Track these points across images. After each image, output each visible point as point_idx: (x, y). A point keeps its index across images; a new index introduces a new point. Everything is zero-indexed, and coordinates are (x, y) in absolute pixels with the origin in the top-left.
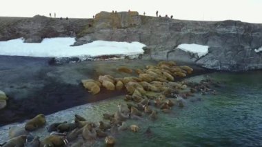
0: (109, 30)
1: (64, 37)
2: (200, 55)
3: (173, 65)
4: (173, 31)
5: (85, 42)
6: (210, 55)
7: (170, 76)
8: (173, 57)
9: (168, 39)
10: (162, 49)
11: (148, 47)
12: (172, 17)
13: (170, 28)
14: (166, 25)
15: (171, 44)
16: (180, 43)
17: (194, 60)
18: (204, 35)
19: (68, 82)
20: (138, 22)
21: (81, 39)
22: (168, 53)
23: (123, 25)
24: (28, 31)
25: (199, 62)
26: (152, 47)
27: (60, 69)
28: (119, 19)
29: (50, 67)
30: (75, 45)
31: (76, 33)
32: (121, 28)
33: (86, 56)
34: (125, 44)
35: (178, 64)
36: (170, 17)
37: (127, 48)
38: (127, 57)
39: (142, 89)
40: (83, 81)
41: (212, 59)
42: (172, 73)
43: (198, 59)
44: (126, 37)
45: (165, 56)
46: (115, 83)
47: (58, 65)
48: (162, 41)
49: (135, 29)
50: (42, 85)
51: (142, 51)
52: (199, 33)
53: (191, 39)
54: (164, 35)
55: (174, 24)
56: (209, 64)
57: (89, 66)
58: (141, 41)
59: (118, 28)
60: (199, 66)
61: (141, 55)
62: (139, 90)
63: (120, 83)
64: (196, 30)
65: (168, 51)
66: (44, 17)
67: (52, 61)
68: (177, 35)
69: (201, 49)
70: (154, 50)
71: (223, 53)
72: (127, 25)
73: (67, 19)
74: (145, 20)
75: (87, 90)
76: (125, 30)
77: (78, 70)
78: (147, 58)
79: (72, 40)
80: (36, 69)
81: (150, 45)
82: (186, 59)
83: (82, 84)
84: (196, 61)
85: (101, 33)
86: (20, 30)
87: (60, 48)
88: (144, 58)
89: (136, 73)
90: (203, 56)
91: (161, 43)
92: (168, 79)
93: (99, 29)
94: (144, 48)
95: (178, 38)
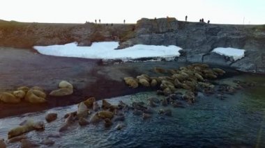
0: (148, 35)
1: (109, 41)
2: (235, 59)
3: (206, 67)
4: (208, 36)
5: (127, 46)
6: (246, 59)
7: (200, 76)
8: (208, 60)
9: (204, 43)
10: (198, 53)
11: (184, 50)
13: (206, 33)
14: (202, 30)
15: (206, 48)
16: (216, 47)
17: (229, 63)
18: (240, 39)
19: (114, 79)
20: (175, 27)
21: (124, 43)
22: (204, 56)
23: (161, 31)
24: (80, 37)
25: (233, 65)
26: (189, 50)
27: (107, 69)
28: (158, 25)
29: (99, 68)
30: (119, 48)
31: (120, 38)
32: (159, 33)
33: (127, 58)
34: (162, 47)
35: (211, 66)
36: (207, 22)
37: (164, 51)
38: (163, 59)
39: (173, 87)
40: (125, 79)
41: (248, 63)
42: (203, 73)
43: (234, 62)
44: (163, 41)
45: (200, 59)
46: (150, 81)
47: (105, 65)
48: (197, 45)
49: (172, 34)
50: (95, 81)
51: (178, 54)
52: (236, 37)
53: (226, 43)
54: (200, 39)
55: (210, 29)
56: (244, 67)
57: (130, 66)
58: (177, 45)
59: (156, 33)
60: (234, 69)
61: (177, 58)
62: (170, 88)
63: (154, 81)
64: (233, 34)
65: (203, 54)
66: (92, 24)
67: (100, 62)
68: (213, 39)
69: (236, 53)
70: (190, 53)
71: (260, 57)
72: (165, 30)
73: (112, 25)
74: (183, 25)
75: (128, 85)
76: (163, 35)
77: (121, 70)
78: (183, 60)
79: (116, 44)
80: (88, 68)
81: (185, 48)
82: (221, 62)
83: (124, 81)
84: (231, 64)
85: (141, 38)
86: (73, 35)
87: (106, 50)
88: (180, 60)
89: (170, 74)
90: (239, 60)
91: (197, 47)
92: (199, 80)
93: (140, 34)
94: (180, 52)
95: (214, 42)
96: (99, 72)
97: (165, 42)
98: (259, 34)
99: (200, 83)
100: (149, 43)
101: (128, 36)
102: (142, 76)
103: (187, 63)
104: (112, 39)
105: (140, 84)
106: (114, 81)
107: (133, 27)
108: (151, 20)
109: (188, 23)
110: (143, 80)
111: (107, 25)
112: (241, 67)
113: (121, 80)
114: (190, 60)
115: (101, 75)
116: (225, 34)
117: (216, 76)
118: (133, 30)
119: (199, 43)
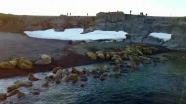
0: (104, 24)
1: (77, 28)
2: (165, 40)
3: (145, 46)
4: (146, 24)
5: (89, 31)
6: (173, 41)
7: (141, 52)
8: (146, 41)
9: (143, 29)
10: (139, 36)
11: (129, 34)
12: (147, 14)
13: (145, 22)
14: (142, 20)
15: (145, 33)
16: (151, 32)
17: (160, 43)
18: (168, 27)
19: (80, 53)
20: (123, 18)
21: (87, 29)
22: (142, 39)
23: (113, 21)
24: (56, 25)
25: (164, 45)
26: (132, 34)
27: (75, 47)
28: (111, 17)
29: (70, 46)
30: (83, 33)
31: (84, 26)
32: (112, 22)
33: (90, 40)
34: (114, 32)
35: (148, 45)
37: (115, 35)
38: (115, 41)
39: (121, 59)
40: (88, 53)
41: (174, 43)
42: (142, 50)
43: (164, 42)
44: (114, 28)
45: (141, 41)
46: (105, 55)
47: (74, 44)
49: (121, 23)
50: (66, 55)
51: (125, 37)
52: (166, 25)
53: (159, 29)
54: (140, 27)
55: (148, 20)
56: (171, 46)
57: (91, 45)
58: (124, 31)
59: (110, 22)
60: (164, 47)
61: (124, 40)
62: (119, 60)
63: (108, 55)
64: (163, 23)
65: (142, 37)
66: (65, 16)
67: (70, 42)
69: (166, 36)
70: (134, 36)
71: (182, 39)
72: (116, 20)
73: (79, 16)
74: (129, 17)
75: (90, 58)
76: (115, 24)
77: (85, 47)
78: (128, 41)
79: (82, 30)
80: (63, 46)
81: (130, 33)
82: (155, 43)
83: (87, 55)
84: (162, 44)
85: (99, 26)
86: (52, 24)
87: (74, 34)
88: (126, 41)
89: (119, 50)
90: (167, 41)
91: (138, 32)
92: (139, 55)
93: (98, 23)
94: (126, 35)
95: (150, 28)
96: (70, 49)
97: (116, 29)
98: (182, 23)
99: (140, 57)
100: (105, 29)
101: (90, 24)
102: (100, 51)
103: (131, 43)
104: (78, 26)
105: (98, 57)
106: (80, 55)
107: (93, 18)
108: (106, 13)
109: (132, 15)
110: (100, 54)
111: (75, 17)
112: (169, 46)
113: (85, 55)
114: (133, 41)
115: (71, 51)
116: (158, 23)
117: (151, 52)
118: (94, 20)
119: (139, 29)
